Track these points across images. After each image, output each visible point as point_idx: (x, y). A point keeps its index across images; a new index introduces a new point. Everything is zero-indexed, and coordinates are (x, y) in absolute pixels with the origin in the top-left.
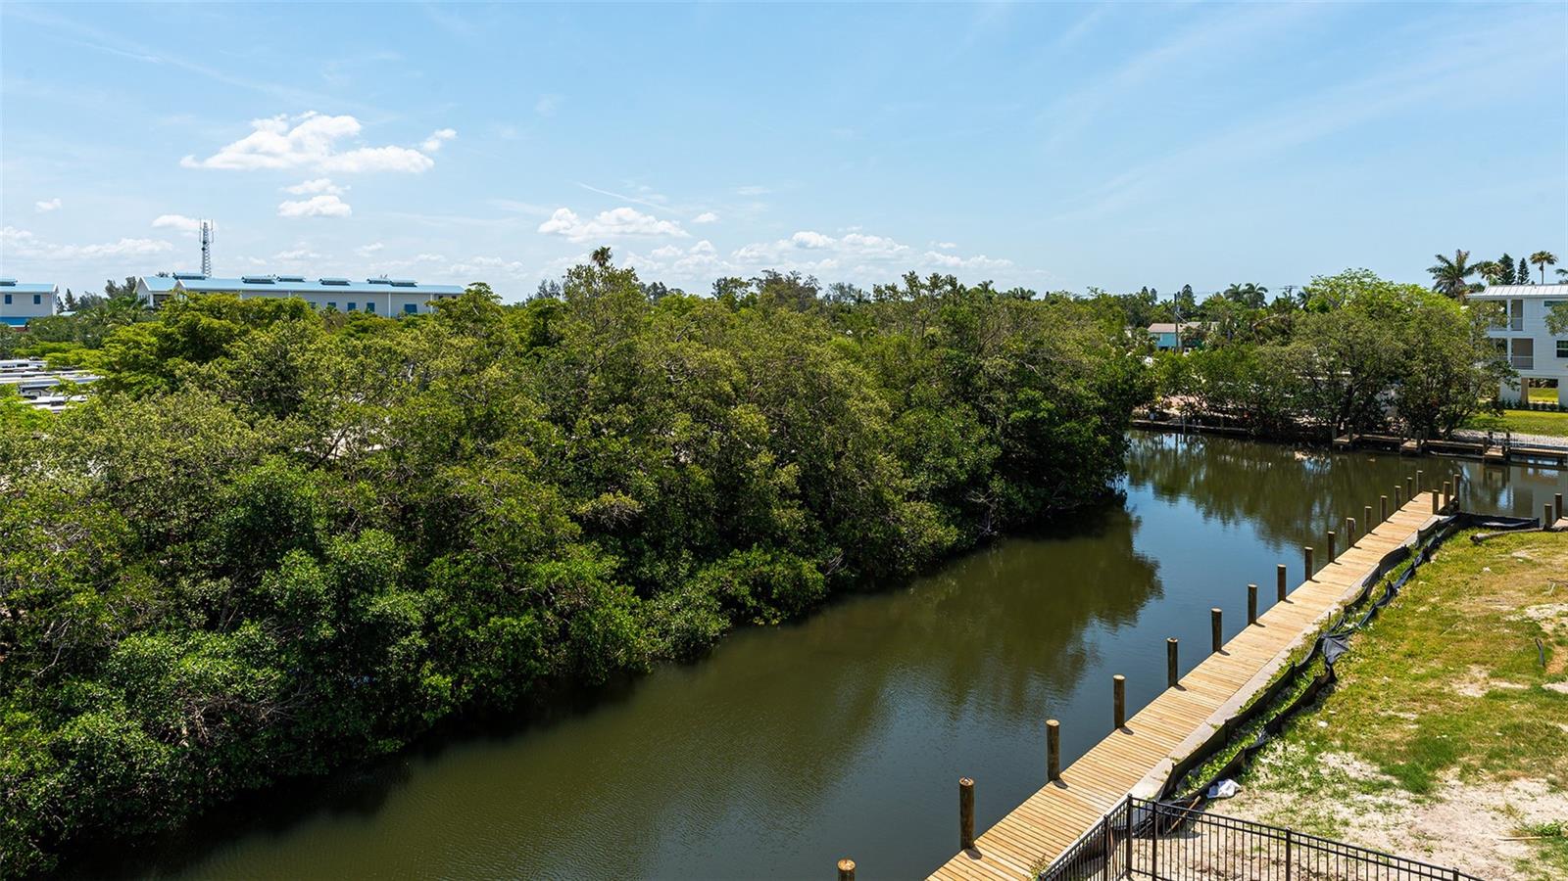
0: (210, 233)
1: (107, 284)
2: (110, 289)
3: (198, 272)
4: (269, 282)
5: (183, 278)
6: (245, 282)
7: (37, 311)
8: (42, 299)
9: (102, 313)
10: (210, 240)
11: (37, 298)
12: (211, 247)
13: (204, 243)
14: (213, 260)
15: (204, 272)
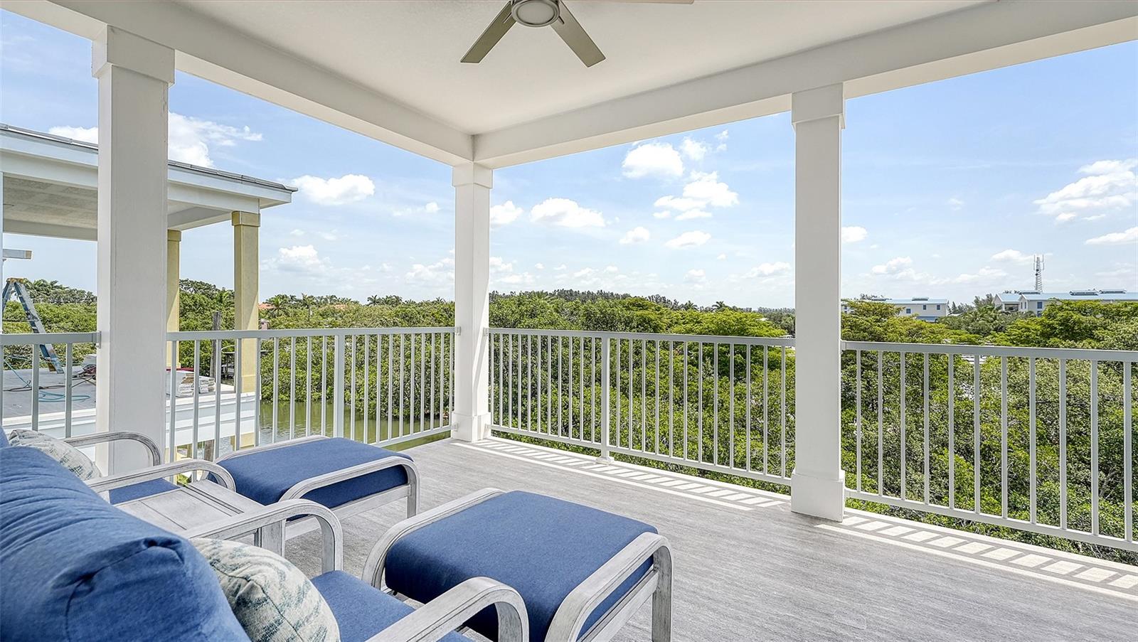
0: (1041, 264)
1: (975, 298)
2: (977, 301)
3: (1033, 290)
4: (1093, 294)
5: (1024, 293)
6: (1073, 295)
7: (939, 314)
8: (941, 307)
9: (976, 315)
10: (1042, 268)
11: (938, 307)
12: (1042, 273)
13: (1037, 270)
14: (1044, 280)
15: (1036, 289)
